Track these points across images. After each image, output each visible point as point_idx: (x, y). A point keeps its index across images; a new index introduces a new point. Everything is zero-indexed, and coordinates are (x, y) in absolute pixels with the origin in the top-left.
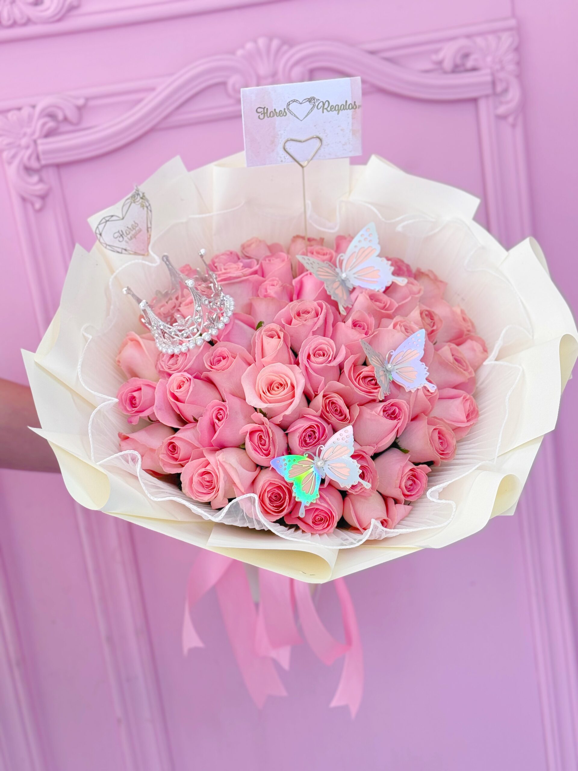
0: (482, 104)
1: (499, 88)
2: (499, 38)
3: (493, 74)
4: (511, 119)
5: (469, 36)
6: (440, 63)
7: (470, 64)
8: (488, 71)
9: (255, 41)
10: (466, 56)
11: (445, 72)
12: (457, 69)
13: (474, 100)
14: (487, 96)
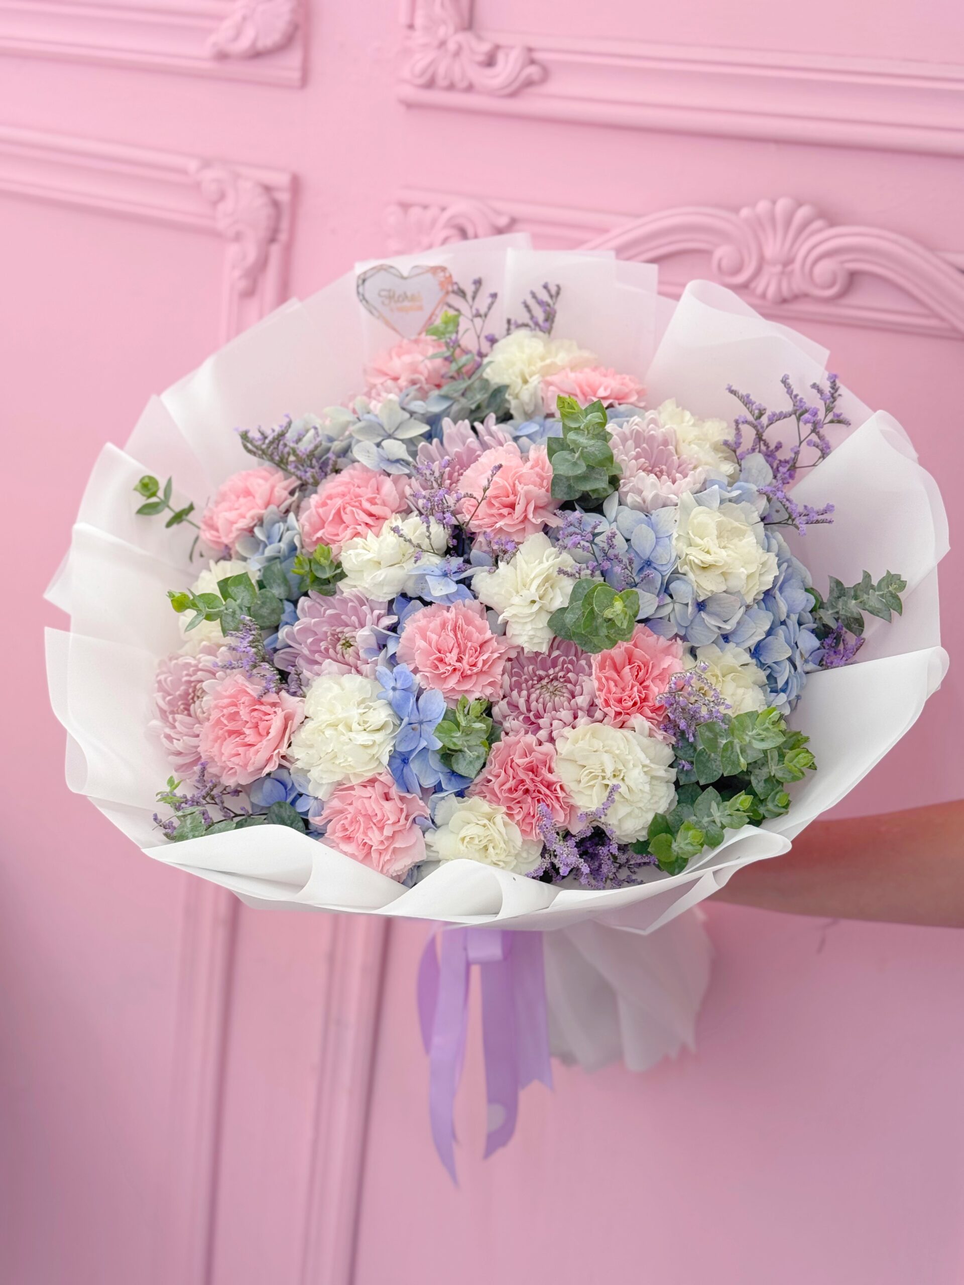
9: (772, 201)
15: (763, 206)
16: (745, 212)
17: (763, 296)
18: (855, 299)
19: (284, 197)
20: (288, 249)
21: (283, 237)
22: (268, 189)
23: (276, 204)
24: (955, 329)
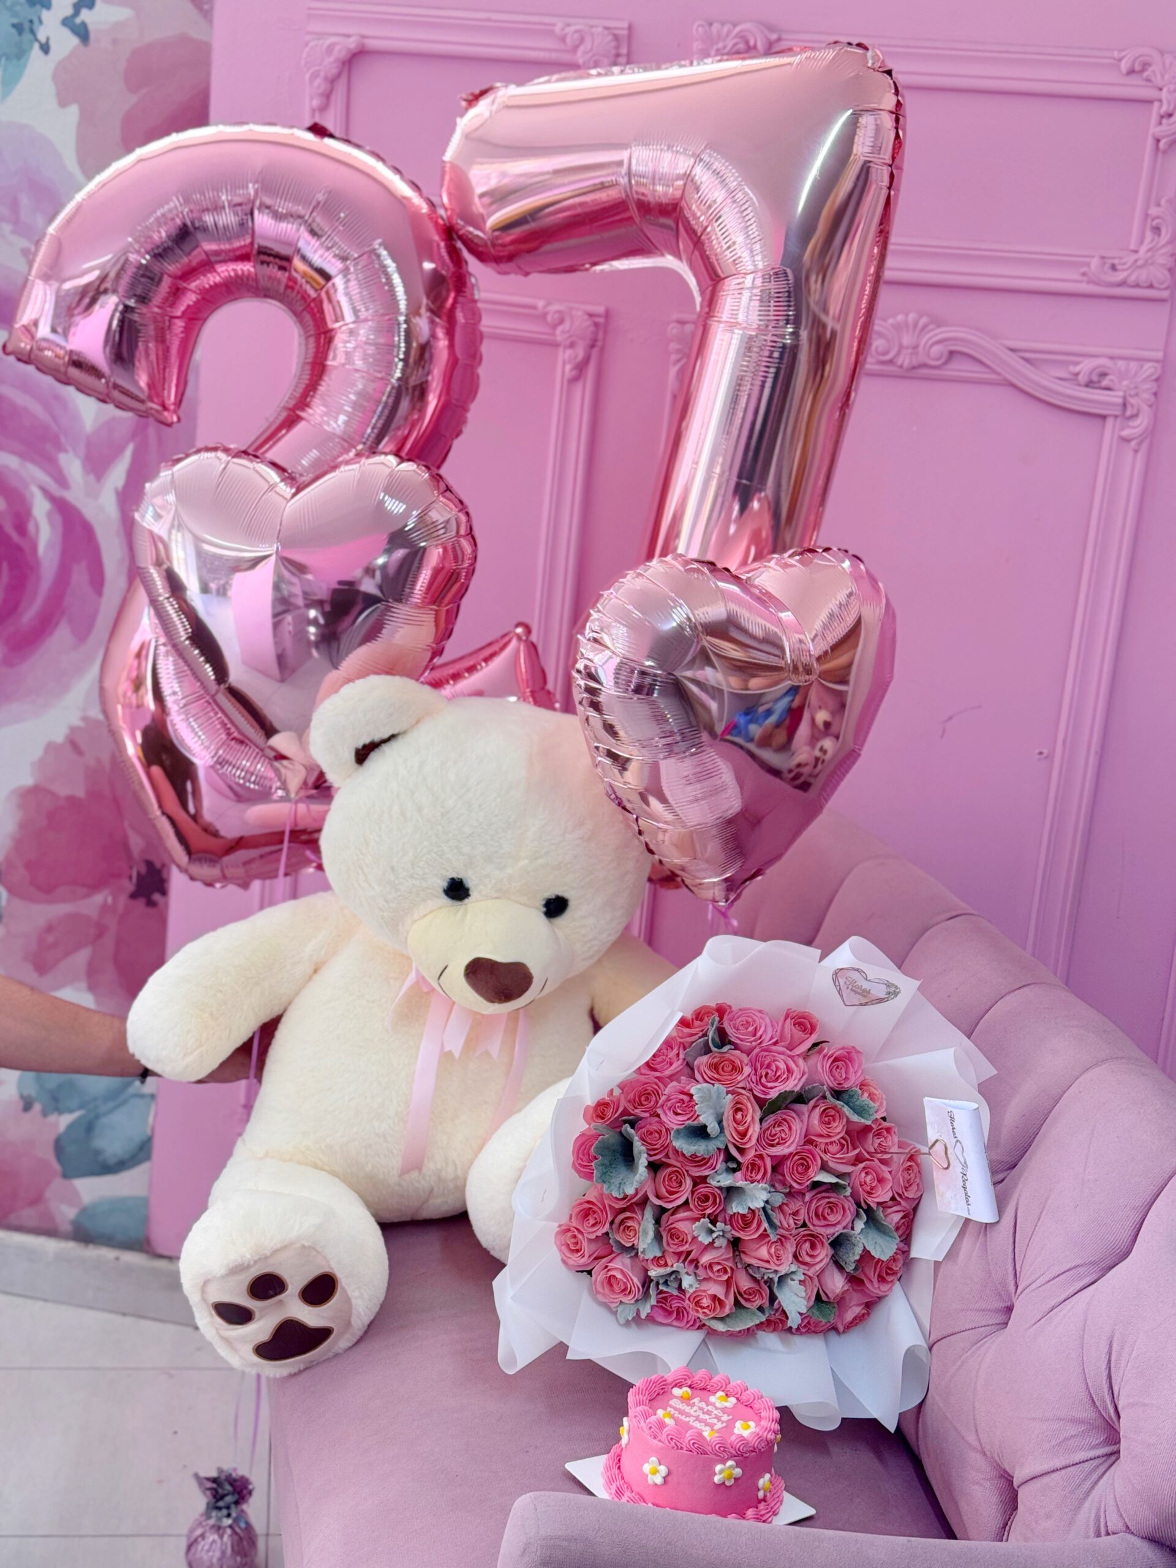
0: (1110, 422)
1: (1129, 413)
2: (1142, 367)
3: (1124, 398)
4: (1133, 443)
5: (1112, 358)
6: (1077, 374)
7: (1105, 382)
8: (1121, 394)
9: (907, 315)
10: (1104, 375)
11: (1079, 385)
12: (1089, 384)
13: (1104, 417)
14: (1116, 417)
15: (900, 318)
16: (891, 321)
17: (901, 367)
18: (951, 366)
19: (601, 320)
20: (602, 350)
21: (599, 344)
22: (591, 315)
23: (596, 325)
24: (1005, 379)
